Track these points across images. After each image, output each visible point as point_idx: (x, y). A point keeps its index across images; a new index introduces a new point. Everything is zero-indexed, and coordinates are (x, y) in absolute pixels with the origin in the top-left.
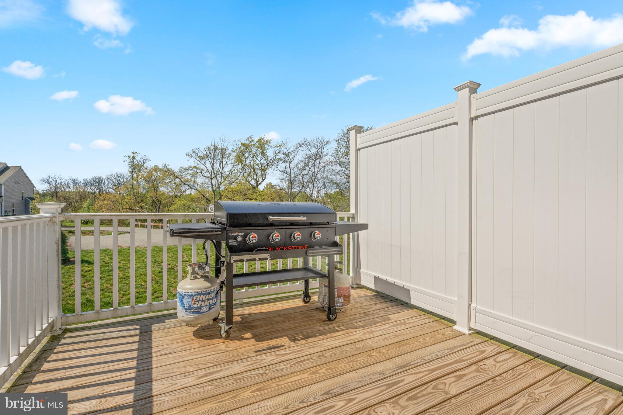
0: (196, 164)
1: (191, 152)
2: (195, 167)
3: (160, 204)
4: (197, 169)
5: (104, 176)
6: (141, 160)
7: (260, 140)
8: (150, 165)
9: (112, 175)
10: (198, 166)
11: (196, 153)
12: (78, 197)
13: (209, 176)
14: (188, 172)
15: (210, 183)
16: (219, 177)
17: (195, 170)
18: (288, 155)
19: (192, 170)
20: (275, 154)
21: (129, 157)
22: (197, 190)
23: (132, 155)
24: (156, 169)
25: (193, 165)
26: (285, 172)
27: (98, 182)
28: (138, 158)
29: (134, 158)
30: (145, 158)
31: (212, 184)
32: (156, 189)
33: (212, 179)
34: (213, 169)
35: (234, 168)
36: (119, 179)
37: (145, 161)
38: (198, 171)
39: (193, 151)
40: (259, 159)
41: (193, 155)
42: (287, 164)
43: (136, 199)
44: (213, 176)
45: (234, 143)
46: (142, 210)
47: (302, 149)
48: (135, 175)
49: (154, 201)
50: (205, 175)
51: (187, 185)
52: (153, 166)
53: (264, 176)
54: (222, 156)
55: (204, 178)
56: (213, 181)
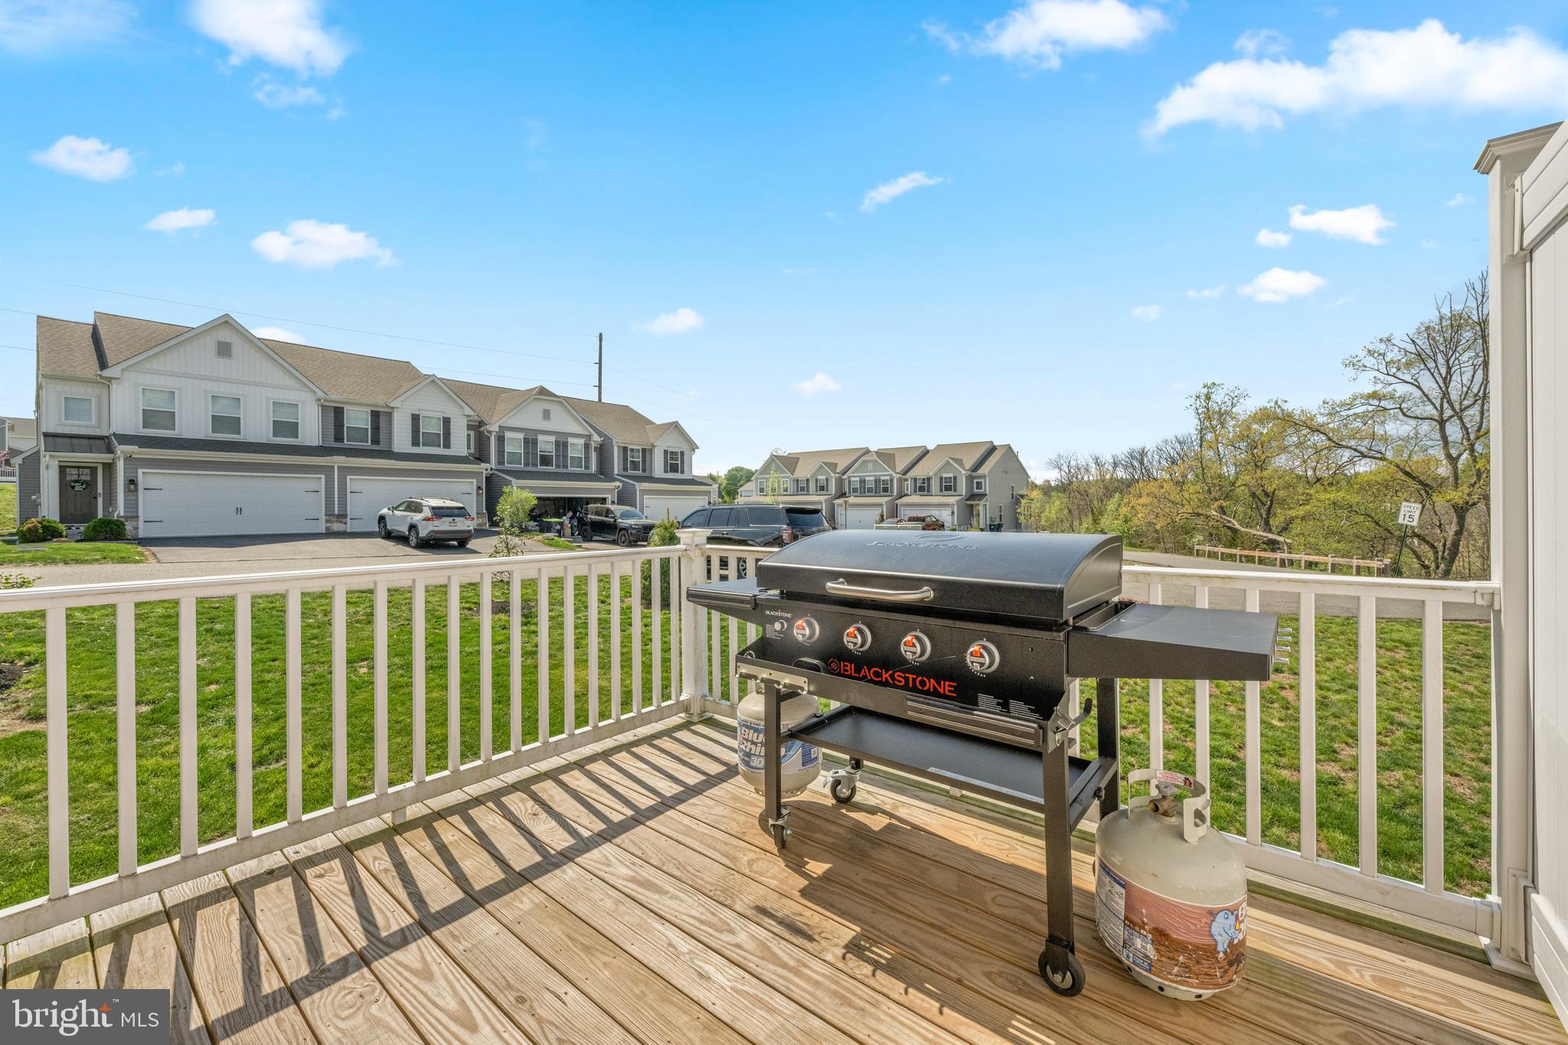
0: (1379, 387)
1: (1363, 353)
2: (1374, 395)
3: (1272, 501)
4: (1380, 400)
5: (1150, 446)
6: (1226, 399)
8: (1247, 408)
9: (1166, 442)
10: (1387, 390)
11: (1380, 354)
12: (1101, 491)
14: (1350, 412)
15: (1437, 435)
17: (1376, 402)
19: (1364, 404)
21: (1198, 397)
22: (1384, 460)
23: (1205, 391)
24: (1263, 416)
25: (1369, 389)
27: (1140, 456)
28: (1218, 397)
29: (1208, 397)
30: (1237, 393)
31: (1444, 438)
32: (1259, 465)
33: (1442, 423)
34: (1445, 395)
36: (1182, 448)
37: (1235, 400)
38: (1388, 404)
39: (1369, 351)
41: (1370, 361)
43: (1209, 491)
44: (1448, 412)
46: (1225, 517)
48: (1209, 436)
49: (1253, 495)
50: (1418, 412)
51: (1347, 447)
52: (1254, 409)
55: (1413, 422)
56: (1450, 430)
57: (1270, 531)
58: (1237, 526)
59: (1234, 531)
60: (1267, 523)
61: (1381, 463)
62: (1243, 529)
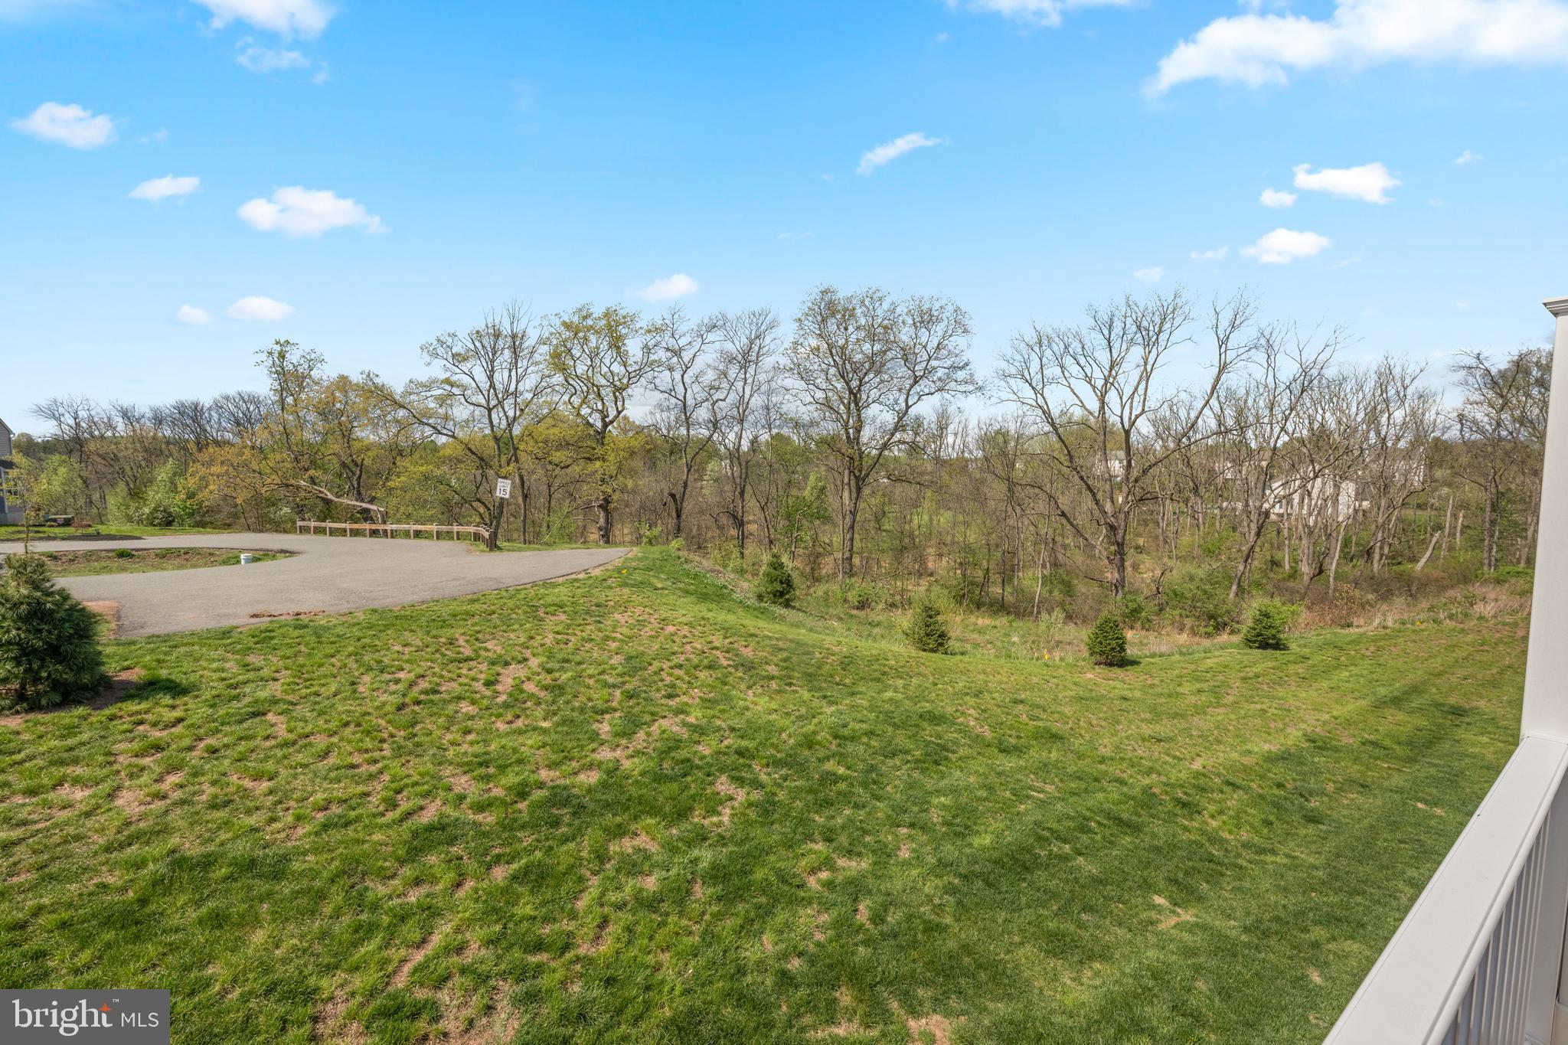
0: (448, 374)
1: (435, 342)
2: (447, 381)
3: (361, 471)
4: (452, 386)
5: (206, 400)
6: (302, 361)
7: (607, 315)
8: (327, 372)
9: (227, 398)
10: (454, 378)
11: (448, 347)
12: (141, 455)
13: (483, 402)
14: (428, 394)
15: (485, 420)
16: (508, 404)
17: (448, 387)
18: (677, 353)
19: (439, 388)
20: (647, 349)
21: (270, 353)
22: (453, 437)
23: (278, 348)
24: (343, 382)
25: (442, 376)
26: (673, 393)
27: (191, 414)
28: (293, 357)
29: (282, 356)
30: (313, 356)
31: (491, 422)
32: (347, 435)
33: (490, 410)
34: (492, 386)
35: (544, 384)
36: (248, 409)
37: (312, 362)
38: (456, 391)
39: (439, 340)
40: (607, 361)
41: (441, 351)
42: (677, 375)
43: (297, 460)
44: (493, 403)
45: (545, 323)
46: (316, 487)
47: (711, 337)
48: (290, 400)
49: (344, 465)
50: (474, 400)
51: (429, 425)
52: (334, 375)
53: (619, 404)
54: (515, 353)
55: (472, 407)
56: (494, 416)
57: (362, 501)
58: (330, 496)
59: (327, 502)
60: (359, 493)
61: (451, 439)
62: (336, 500)
